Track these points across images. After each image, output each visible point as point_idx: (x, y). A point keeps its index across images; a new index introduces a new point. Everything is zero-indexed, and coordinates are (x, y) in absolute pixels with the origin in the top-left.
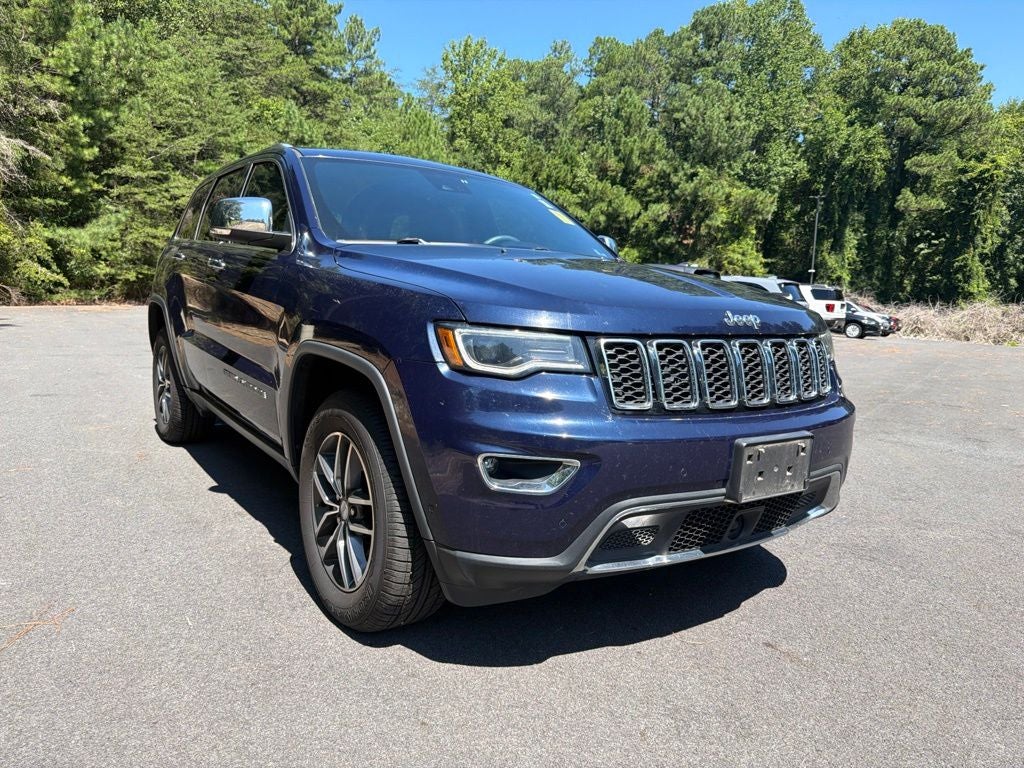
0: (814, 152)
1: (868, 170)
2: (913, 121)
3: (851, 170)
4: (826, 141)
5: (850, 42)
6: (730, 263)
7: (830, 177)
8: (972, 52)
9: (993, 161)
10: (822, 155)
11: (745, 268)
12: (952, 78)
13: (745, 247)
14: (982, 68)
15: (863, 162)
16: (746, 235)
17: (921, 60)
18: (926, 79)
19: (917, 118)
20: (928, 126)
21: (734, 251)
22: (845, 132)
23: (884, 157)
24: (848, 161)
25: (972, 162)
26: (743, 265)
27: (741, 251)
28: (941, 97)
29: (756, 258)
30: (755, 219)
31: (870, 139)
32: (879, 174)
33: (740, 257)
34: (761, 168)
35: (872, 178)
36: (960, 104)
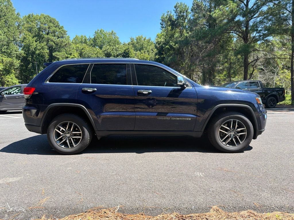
0: (27, 48)
1: (44, 55)
2: (53, 43)
3: (39, 55)
4: (29, 46)
5: (29, 17)
6: (8, 82)
7: (33, 56)
8: (64, 27)
9: (74, 56)
10: (29, 49)
11: (13, 83)
12: (60, 33)
13: (12, 77)
14: (67, 32)
15: (42, 53)
16: (11, 73)
17: (52, 26)
18: (54, 32)
19: (54, 42)
20: (57, 45)
21: (8, 78)
22: (35, 43)
23: (47, 52)
24: (37, 52)
25: (69, 55)
26: (12, 83)
27: (11, 78)
28: (59, 38)
29: (16, 80)
30: (13, 68)
31: (43, 46)
32: (47, 57)
33: (11, 80)
34: (8, 51)
35: (45, 57)
36: (64, 40)
